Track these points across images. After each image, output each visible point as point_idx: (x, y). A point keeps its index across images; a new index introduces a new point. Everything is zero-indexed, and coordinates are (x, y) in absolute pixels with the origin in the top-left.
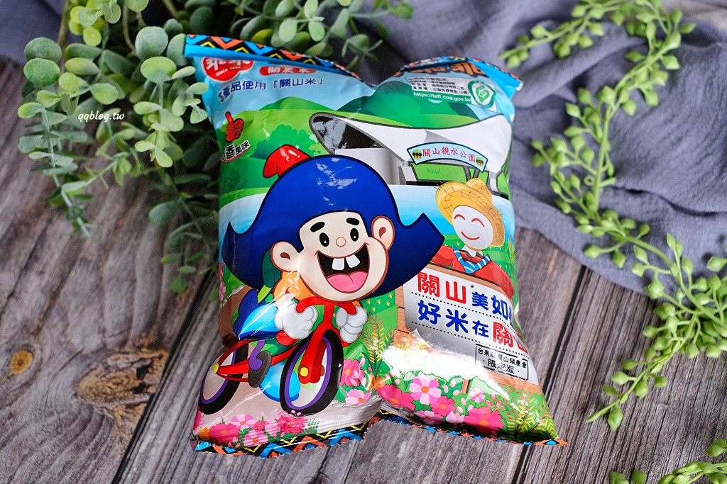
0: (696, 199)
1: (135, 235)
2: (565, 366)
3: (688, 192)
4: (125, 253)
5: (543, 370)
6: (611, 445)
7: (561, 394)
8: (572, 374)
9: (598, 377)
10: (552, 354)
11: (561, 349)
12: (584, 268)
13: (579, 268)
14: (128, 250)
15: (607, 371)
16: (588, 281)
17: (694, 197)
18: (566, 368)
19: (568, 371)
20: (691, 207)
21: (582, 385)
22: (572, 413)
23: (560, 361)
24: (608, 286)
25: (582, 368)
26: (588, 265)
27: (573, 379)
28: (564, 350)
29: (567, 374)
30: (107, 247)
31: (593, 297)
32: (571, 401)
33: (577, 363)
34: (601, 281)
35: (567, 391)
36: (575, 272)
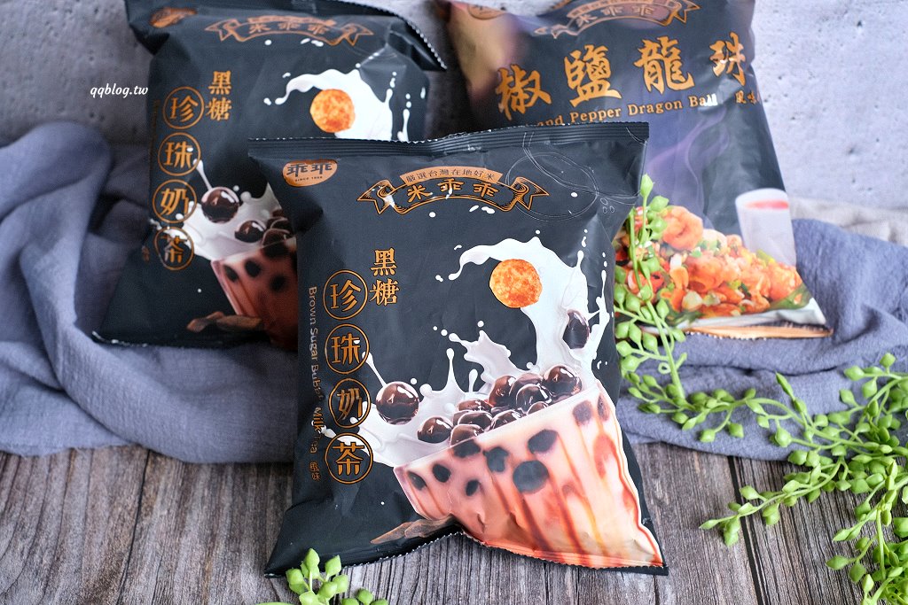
0: (812, 359)
1: (229, 574)
2: (763, 546)
3: (801, 357)
4: (226, 594)
5: (743, 557)
6: (851, 599)
7: (774, 572)
8: (774, 551)
9: (802, 546)
10: (743, 540)
11: (749, 533)
12: (730, 458)
13: (725, 460)
14: (228, 590)
15: (807, 537)
16: (741, 468)
17: (808, 359)
18: (764, 548)
19: (768, 549)
20: (810, 368)
21: (790, 557)
22: (794, 584)
23: (755, 544)
24: (764, 465)
25: (781, 543)
26: (734, 454)
27: (778, 555)
28: (753, 533)
29: (769, 552)
30: (202, 595)
31: (754, 479)
32: (787, 575)
33: (773, 539)
34: (753, 463)
35: (778, 567)
36: (723, 464)
